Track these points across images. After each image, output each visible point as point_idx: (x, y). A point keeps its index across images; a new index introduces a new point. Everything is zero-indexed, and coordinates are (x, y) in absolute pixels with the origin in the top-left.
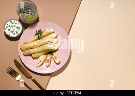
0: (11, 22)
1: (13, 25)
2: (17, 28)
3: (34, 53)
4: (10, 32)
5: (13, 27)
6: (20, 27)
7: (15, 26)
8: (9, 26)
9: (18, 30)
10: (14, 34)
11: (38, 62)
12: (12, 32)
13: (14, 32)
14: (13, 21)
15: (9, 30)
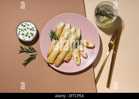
0: (22, 25)
1: (25, 28)
2: (31, 30)
3: (65, 57)
4: (24, 36)
5: (26, 30)
6: (33, 28)
7: (28, 28)
8: (22, 30)
9: (32, 31)
10: (30, 37)
11: (76, 60)
12: (26, 36)
13: (29, 36)
14: (24, 24)
15: (23, 34)
